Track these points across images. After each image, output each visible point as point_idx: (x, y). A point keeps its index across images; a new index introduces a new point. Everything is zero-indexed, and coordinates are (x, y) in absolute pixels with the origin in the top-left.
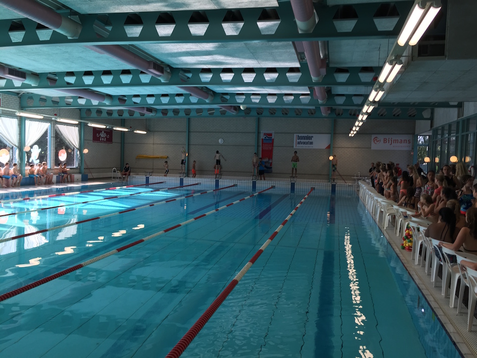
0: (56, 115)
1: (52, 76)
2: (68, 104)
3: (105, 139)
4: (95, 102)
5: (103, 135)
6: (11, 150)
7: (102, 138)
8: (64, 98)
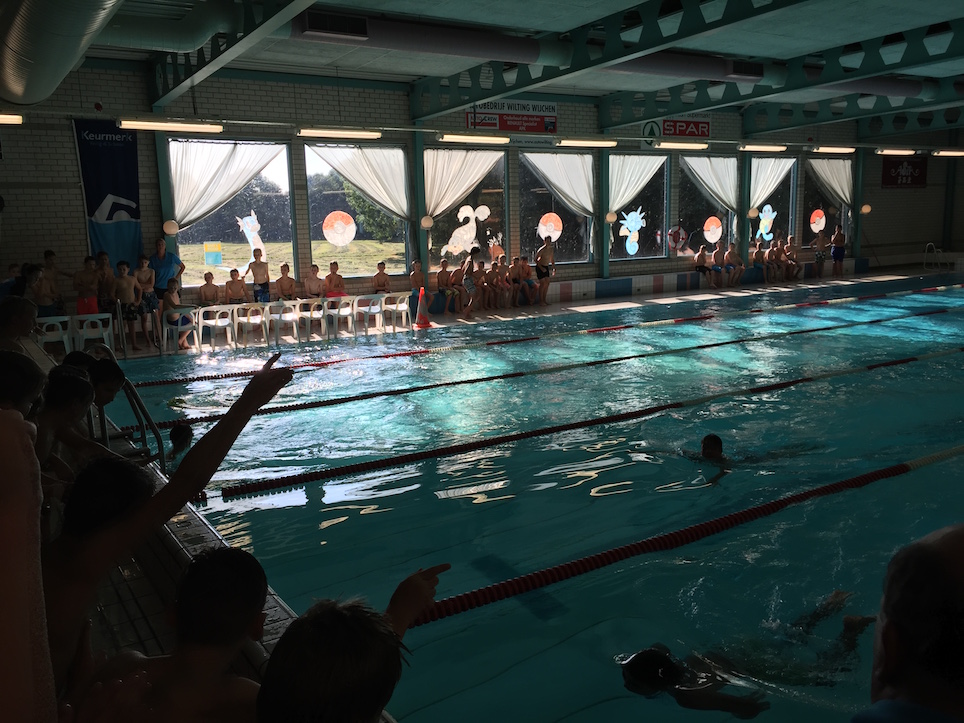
0: (810, 140)
1: (813, 61)
2: (837, 114)
3: (910, 179)
4: (897, 101)
5: (904, 171)
6: (725, 218)
7: (902, 176)
8: (830, 101)
